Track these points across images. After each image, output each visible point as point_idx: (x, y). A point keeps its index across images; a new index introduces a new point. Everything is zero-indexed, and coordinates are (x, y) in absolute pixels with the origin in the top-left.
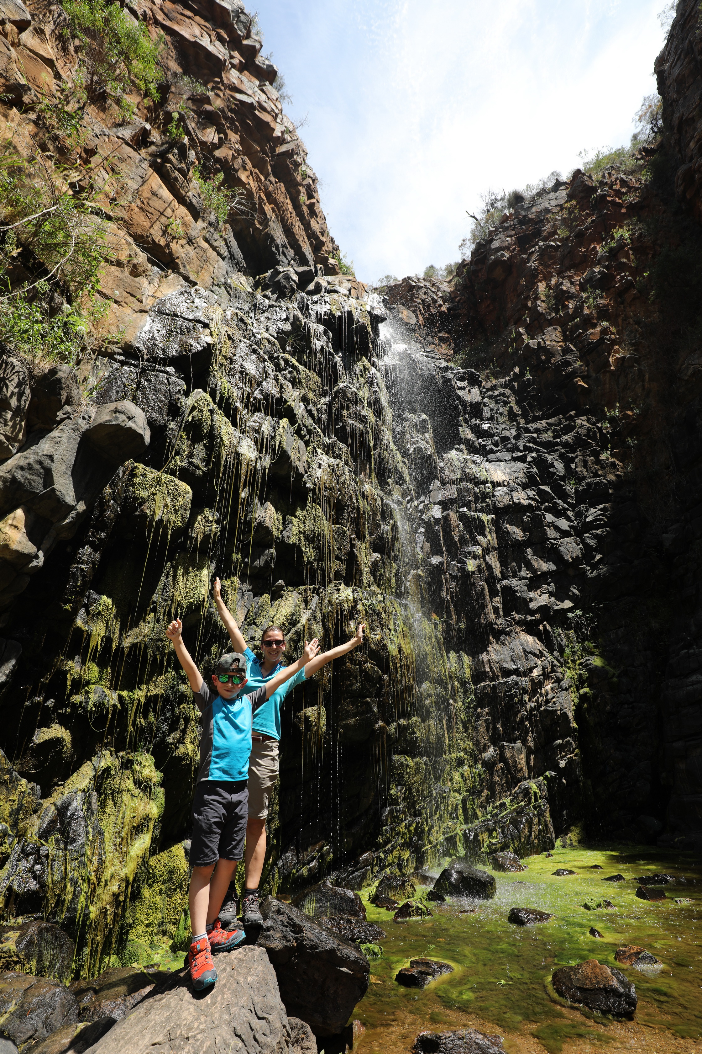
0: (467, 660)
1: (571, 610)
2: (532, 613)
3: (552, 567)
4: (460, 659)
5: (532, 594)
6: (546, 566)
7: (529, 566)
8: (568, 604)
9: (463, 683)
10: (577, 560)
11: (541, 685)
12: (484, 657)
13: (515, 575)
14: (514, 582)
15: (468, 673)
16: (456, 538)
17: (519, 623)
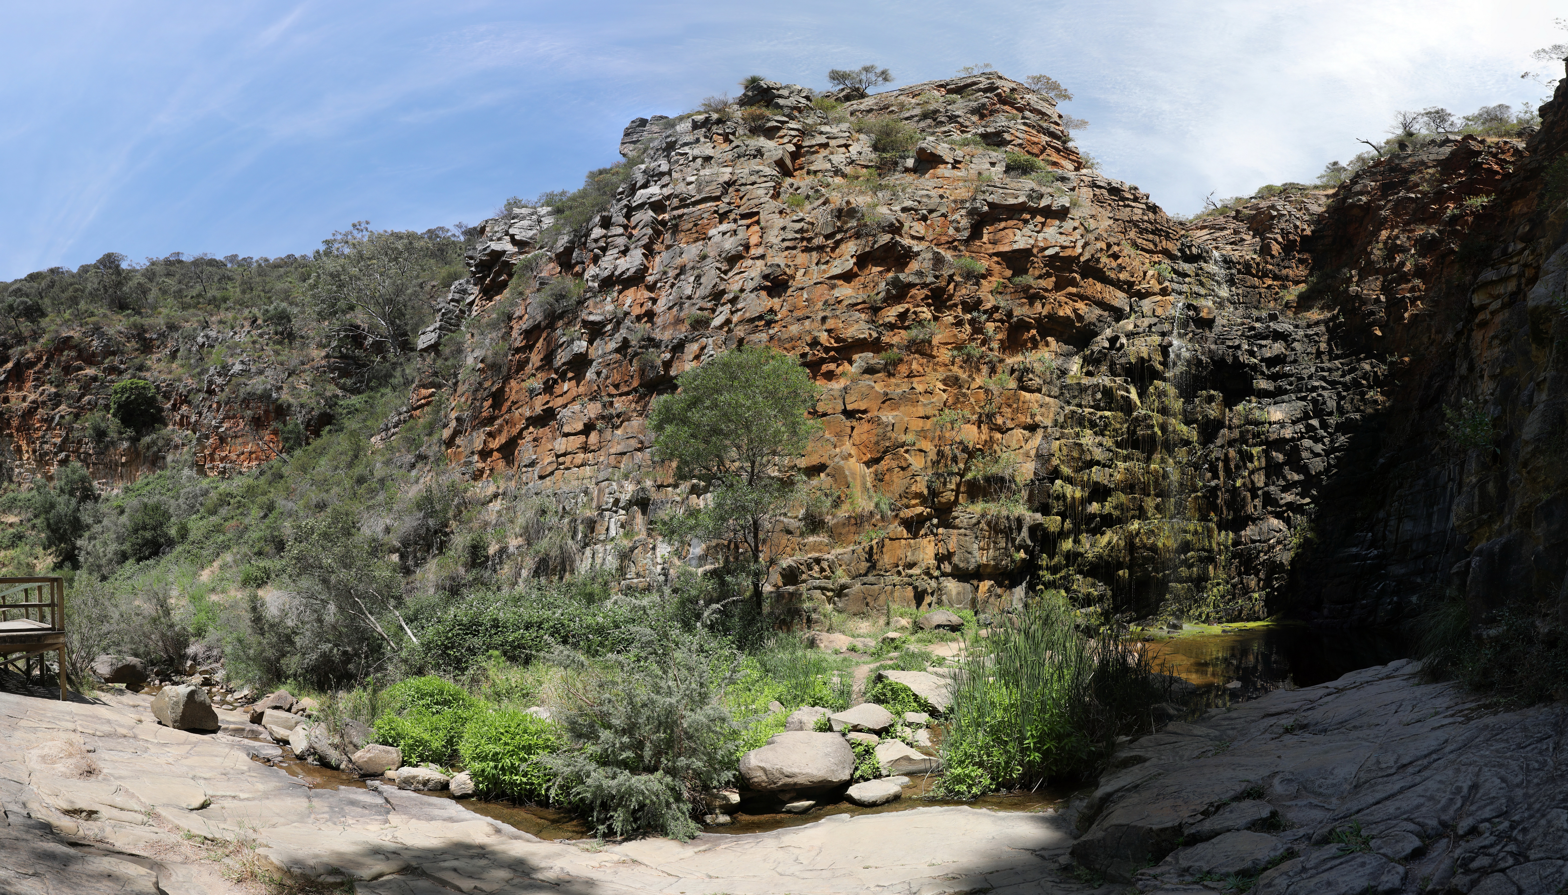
0: (1231, 535)
1: (1308, 504)
2: (1281, 507)
3: (1302, 477)
4: (1227, 535)
5: (1283, 495)
6: (1296, 477)
7: (1285, 478)
8: (1308, 500)
9: (1227, 548)
10: (1320, 473)
11: (1273, 547)
12: (1243, 533)
13: (1274, 484)
14: (1272, 488)
15: (1230, 542)
16: (1233, 466)
17: (1270, 513)
